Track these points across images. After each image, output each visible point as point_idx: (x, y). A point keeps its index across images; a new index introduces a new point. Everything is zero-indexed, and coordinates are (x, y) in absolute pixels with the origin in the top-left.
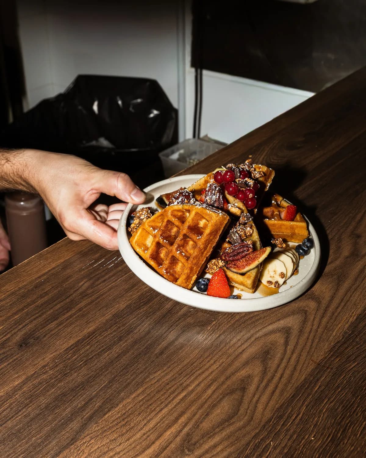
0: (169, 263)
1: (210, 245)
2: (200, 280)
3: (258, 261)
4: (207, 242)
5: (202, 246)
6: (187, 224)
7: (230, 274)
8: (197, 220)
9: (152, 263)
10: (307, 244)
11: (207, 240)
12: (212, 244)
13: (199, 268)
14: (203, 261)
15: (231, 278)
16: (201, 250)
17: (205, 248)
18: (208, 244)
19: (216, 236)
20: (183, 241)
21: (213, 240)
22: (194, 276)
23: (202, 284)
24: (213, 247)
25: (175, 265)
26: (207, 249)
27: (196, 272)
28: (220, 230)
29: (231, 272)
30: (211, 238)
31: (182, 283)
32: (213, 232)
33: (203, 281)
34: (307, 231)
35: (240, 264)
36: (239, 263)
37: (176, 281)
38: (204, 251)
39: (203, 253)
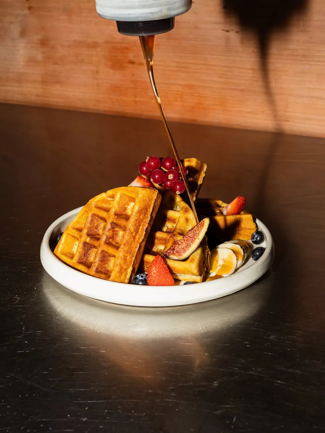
0: (99, 261)
1: (141, 227)
2: (138, 276)
3: (199, 239)
4: (138, 223)
5: (132, 229)
6: (113, 211)
7: (171, 263)
8: (124, 205)
9: (80, 267)
10: (256, 236)
11: (137, 220)
12: (143, 225)
13: (134, 258)
14: (136, 247)
15: (174, 268)
16: (132, 233)
17: (137, 231)
18: (139, 226)
19: (146, 215)
20: (111, 231)
21: (144, 220)
22: (128, 268)
23: (140, 280)
24: (145, 229)
25: (107, 263)
26: (138, 232)
27: (130, 263)
28: (149, 206)
29: (171, 261)
30: (141, 217)
31: (116, 278)
32: (141, 210)
33: (140, 277)
34: (255, 224)
35: (180, 247)
36: (178, 246)
37: (109, 277)
38: (136, 235)
39: (134, 237)
